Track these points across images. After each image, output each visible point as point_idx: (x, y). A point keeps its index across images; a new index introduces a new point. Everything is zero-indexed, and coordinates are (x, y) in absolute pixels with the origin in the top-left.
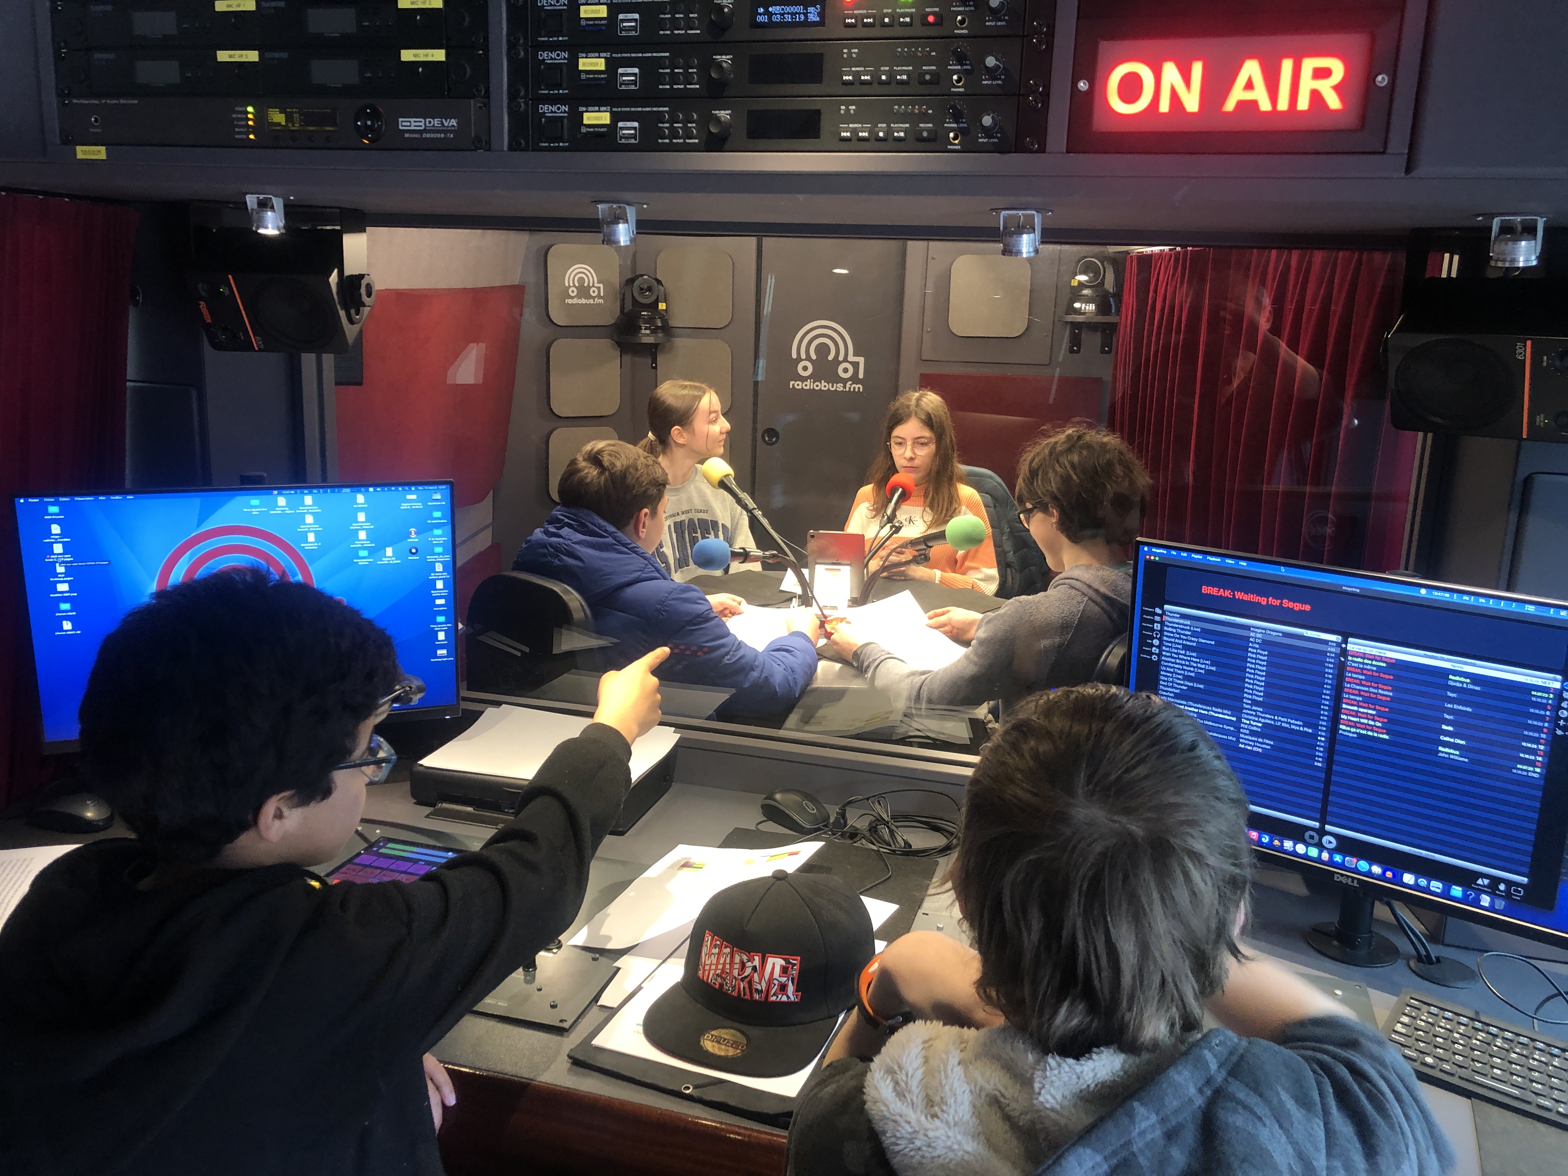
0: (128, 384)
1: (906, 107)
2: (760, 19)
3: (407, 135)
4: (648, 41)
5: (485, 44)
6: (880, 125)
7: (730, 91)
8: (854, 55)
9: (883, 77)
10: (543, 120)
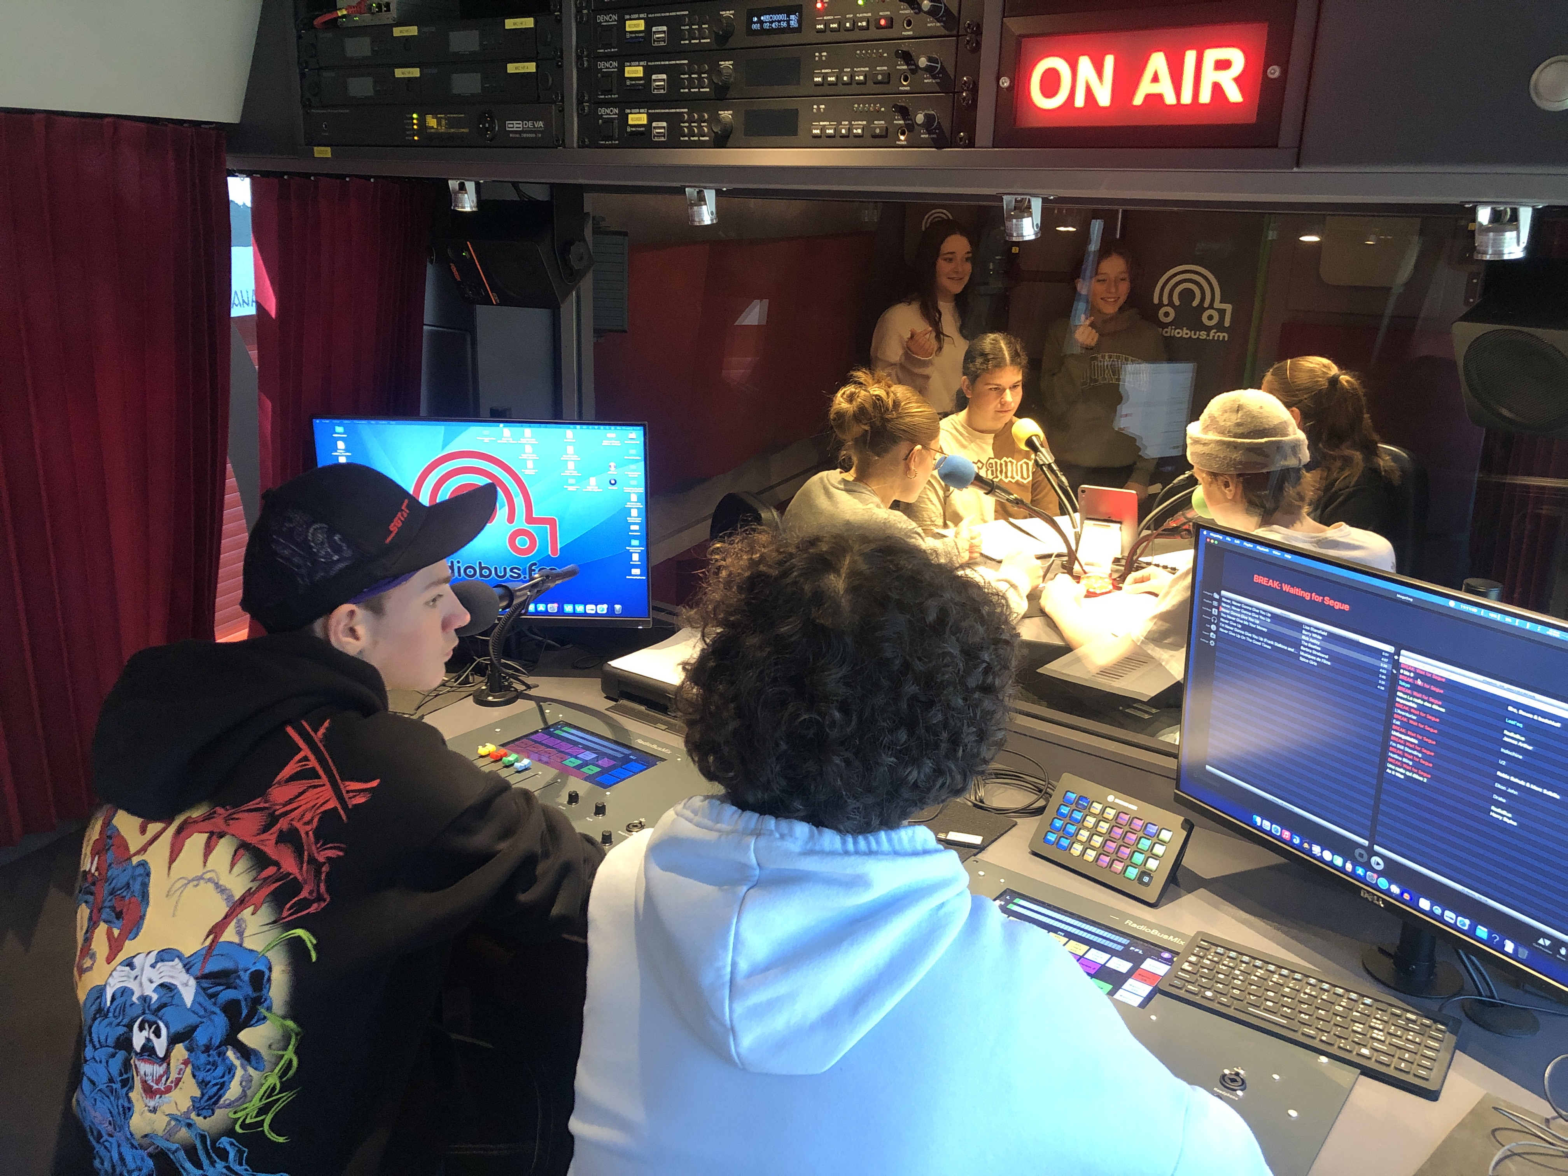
0: (425, 327)
1: (864, 105)
2: (754, 27)
3: (511, 135)
4: (672, 50)
5: (561, 57)
6: (843, 123)
7: (732, 93)
8: (824, 58)
9: (845, 78)
10: (600, 121)
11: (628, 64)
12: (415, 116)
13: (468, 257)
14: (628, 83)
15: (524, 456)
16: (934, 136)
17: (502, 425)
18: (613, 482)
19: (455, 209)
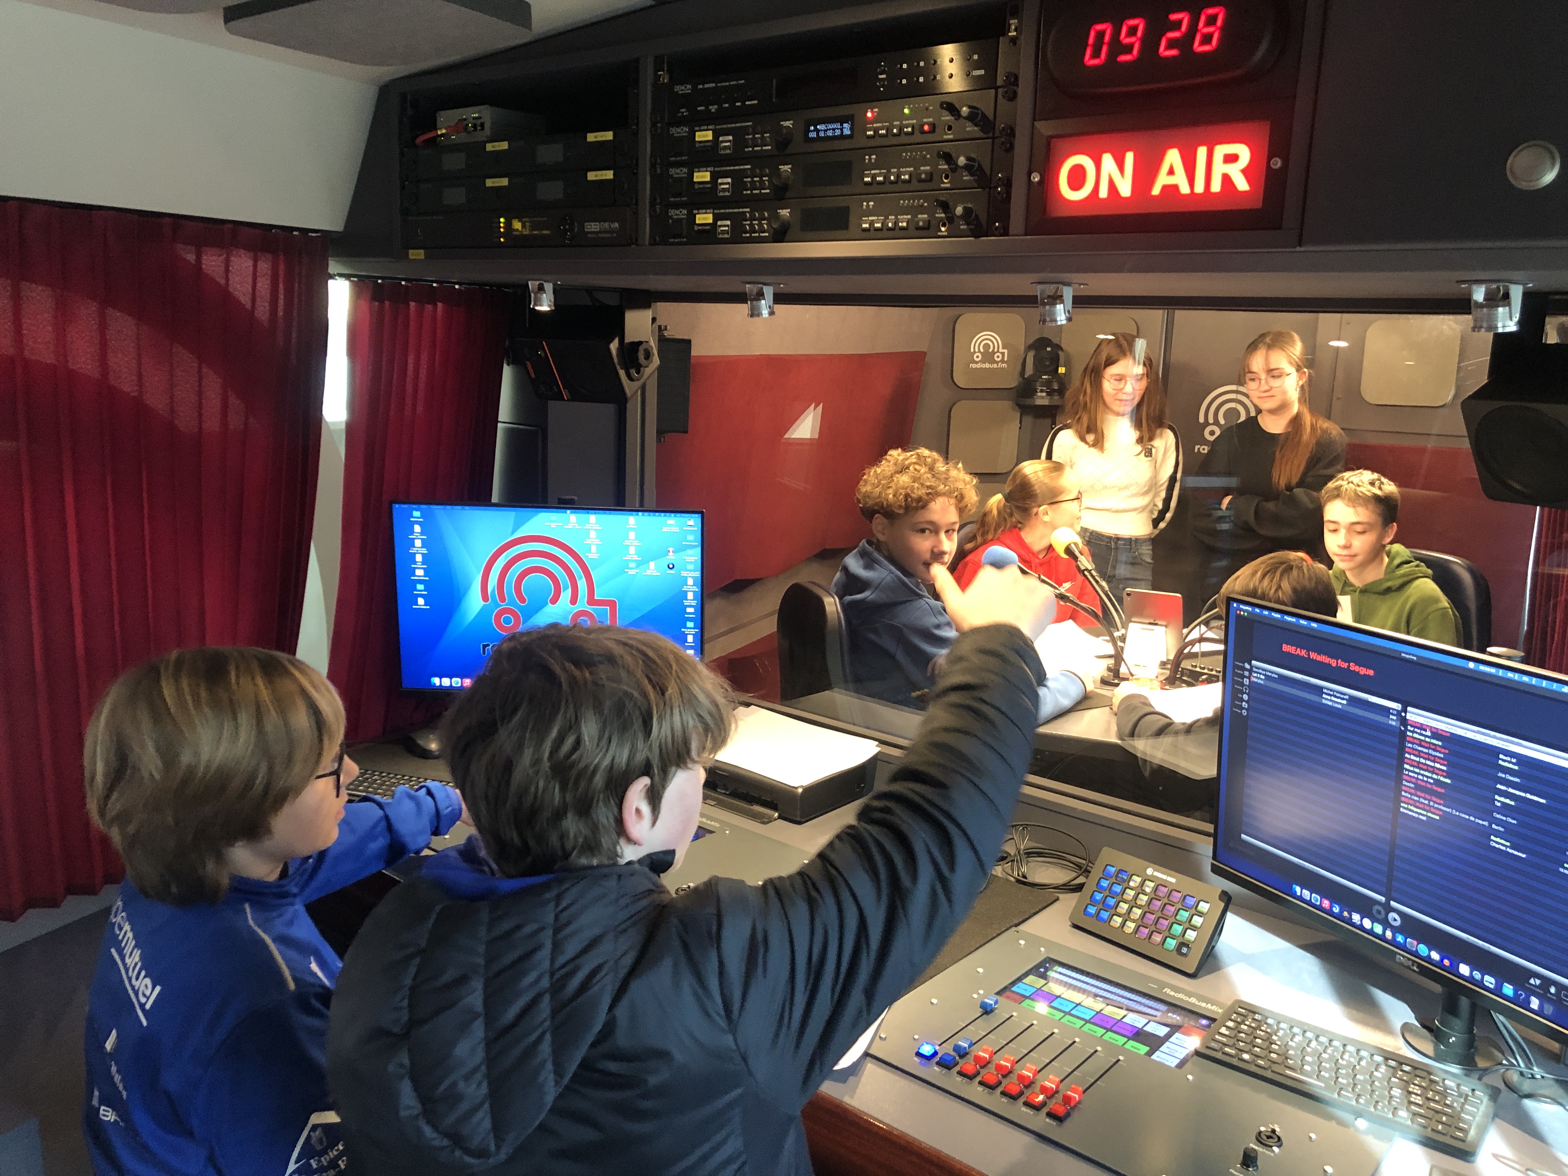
0: (499, 425)
1: (909, 201)
2: (813, 135)
3: (589, 236)
4: (737, 157)
5: (637, 165)
6: (890, 217)
7: (788, 195)
8: (873, 161)
9: (892, 178)
10: (671, 221)
11: (697, 170)
12: (502, 220)
13: (543, 355)
14: (696, 186)
15: (588, 541)
16: (973, 227)
17: (569, 511)
18: (671, 567)
19: (534, 309)
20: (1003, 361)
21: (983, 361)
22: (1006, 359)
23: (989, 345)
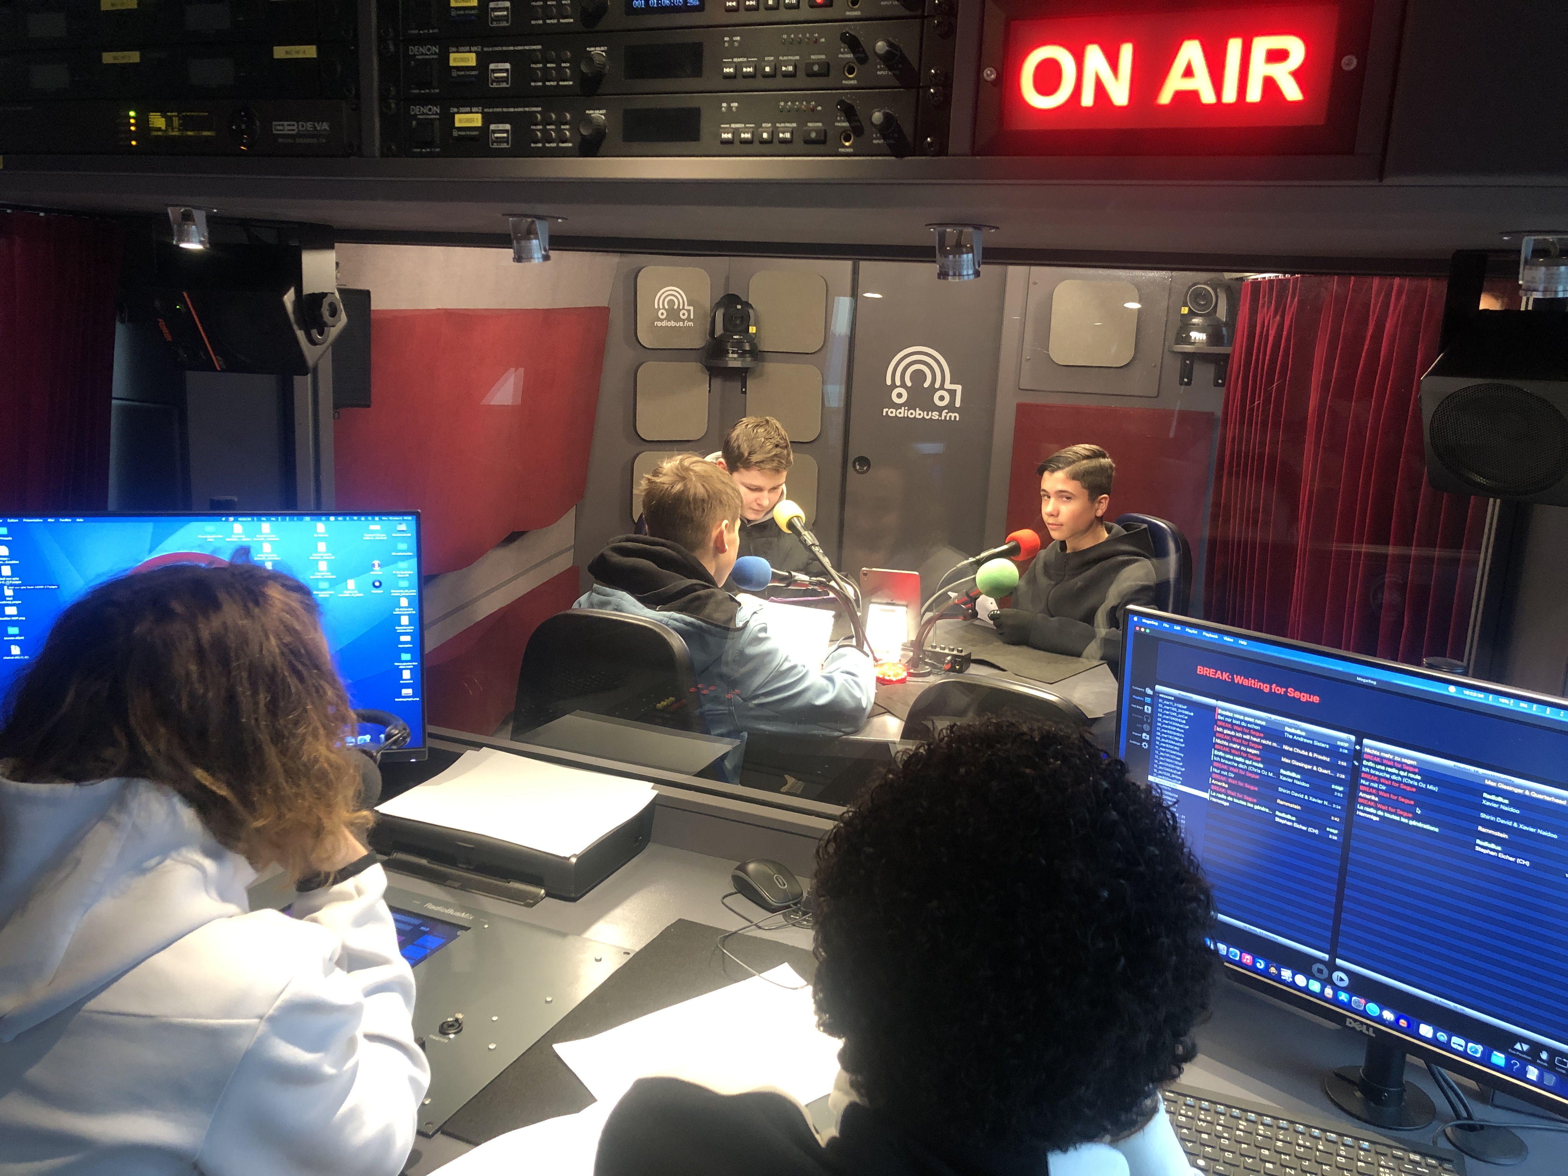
0: (114, 402)
1: (793, 102)
2: (637, 3)
3: (280, 140)
4: (519, 32)
5: (356, 38)
6: (764, 125)
7: (603, 89)
8: (736, 44)
9: (767, 69)
10: (414, 123)
11: (454, 49)
12: (132, 114)
13: (184, 310)
14: (454, 74)
16: (892, 141)
17: (230, 519)
18: (377, 585)
19: (177, 247)
20: (689, 319)
21: (668, 319)
22: (692, 317)
23: (673, 301)
